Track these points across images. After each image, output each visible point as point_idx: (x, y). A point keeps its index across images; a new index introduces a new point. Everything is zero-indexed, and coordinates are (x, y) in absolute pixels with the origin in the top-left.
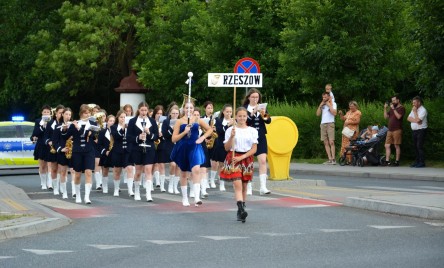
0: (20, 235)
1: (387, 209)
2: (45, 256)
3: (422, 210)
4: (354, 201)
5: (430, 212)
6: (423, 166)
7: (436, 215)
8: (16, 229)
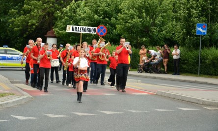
0: (9, 106)
1: (180, 98)
2: (23, 121)
3: (199, 100)
4: (162, 93)
5: (203, 101)
6: (179, 74)
7: (207, 103)
8: (7, 103)
